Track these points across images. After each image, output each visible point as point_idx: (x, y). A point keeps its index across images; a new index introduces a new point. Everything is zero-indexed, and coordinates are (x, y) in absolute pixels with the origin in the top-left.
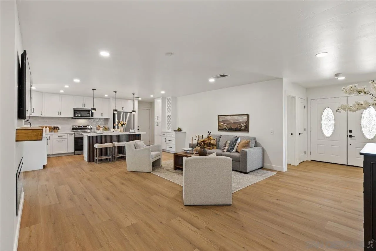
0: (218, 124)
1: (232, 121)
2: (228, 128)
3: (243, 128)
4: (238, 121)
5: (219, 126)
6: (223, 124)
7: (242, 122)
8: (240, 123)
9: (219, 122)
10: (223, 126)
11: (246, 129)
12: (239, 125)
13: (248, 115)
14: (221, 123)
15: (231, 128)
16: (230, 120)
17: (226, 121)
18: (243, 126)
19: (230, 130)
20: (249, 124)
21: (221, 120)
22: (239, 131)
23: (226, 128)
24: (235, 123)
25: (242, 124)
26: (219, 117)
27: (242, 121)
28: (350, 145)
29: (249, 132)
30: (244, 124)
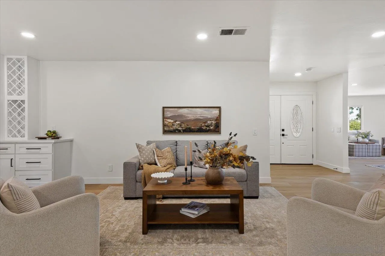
0: (163, 121)
1: (191, 117)
2: (184, 129)
3: (212, 128)
4: (202, 117)
5: (164, 125)
6: (172, 121)
7: (210, 119)
8: (205, 120)
9: (164, 118)
10: (173, 125)
11: (217, 129)
12: (205, 123)
13: (219, 108)
14: (169, 120)
15: (190, 128)
16: (189, 115)
17: (181, 116)
18: (211, 125)
19: (187, 132)
20: (220, 121)
21: (168, 114)
22: (203, 132)
23: (180, 128)
24: (197, 120)
25: (210, 122)
26: (165, 109)
27: (209, 117)
28: (283, 143)
29: (220, 133)
30: (214, 122)
